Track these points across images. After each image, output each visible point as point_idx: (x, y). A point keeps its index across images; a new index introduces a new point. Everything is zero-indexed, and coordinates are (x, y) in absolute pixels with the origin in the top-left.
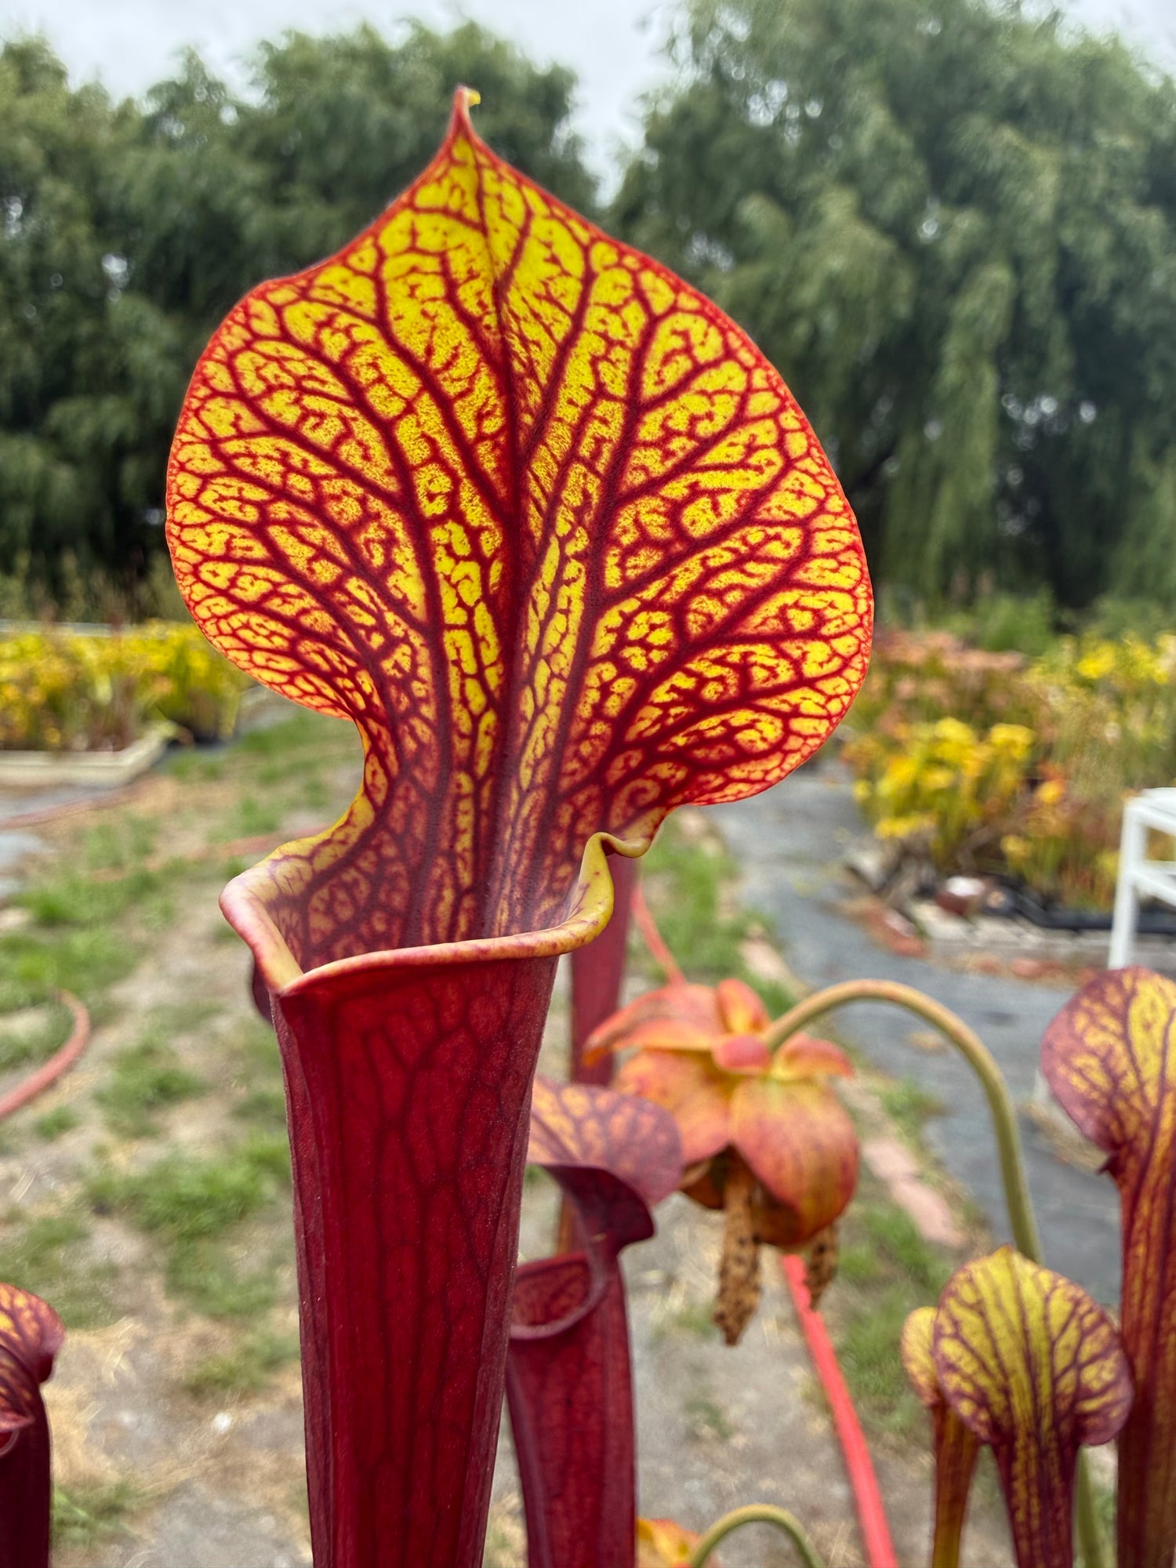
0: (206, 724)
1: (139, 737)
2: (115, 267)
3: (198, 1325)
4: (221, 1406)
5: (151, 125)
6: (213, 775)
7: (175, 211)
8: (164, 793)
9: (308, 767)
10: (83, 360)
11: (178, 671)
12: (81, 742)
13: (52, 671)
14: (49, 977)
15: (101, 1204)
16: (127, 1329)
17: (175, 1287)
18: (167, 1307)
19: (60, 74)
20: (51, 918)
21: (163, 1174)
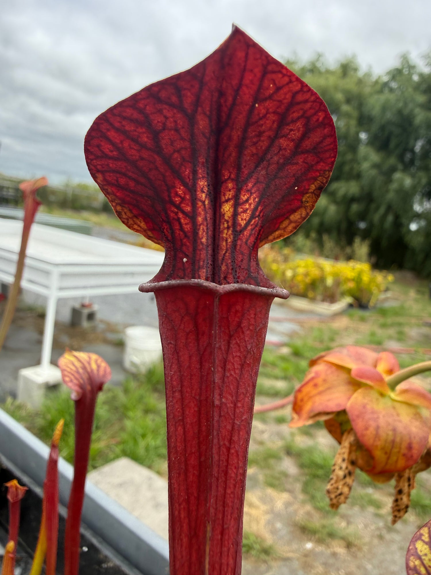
0: (364, 301)
1: (339, 300)
2: (363, 136)
3: (308, 507)
4: (310, 540)
5: (386, 84)
6: (363, 319)
7: (389, 115)
8: (343, 322)
9: (400, 324)
10: (347, 168)
11: (358, 280)
12: (319, 297)
13: (315, 273)
14: (291, 371)
15: (289, 451)
16: (285, 496)
17: (305, 491)
18: (301, 497)
19: (356, 70)
20: (297, 354)
21: (310, 450)
